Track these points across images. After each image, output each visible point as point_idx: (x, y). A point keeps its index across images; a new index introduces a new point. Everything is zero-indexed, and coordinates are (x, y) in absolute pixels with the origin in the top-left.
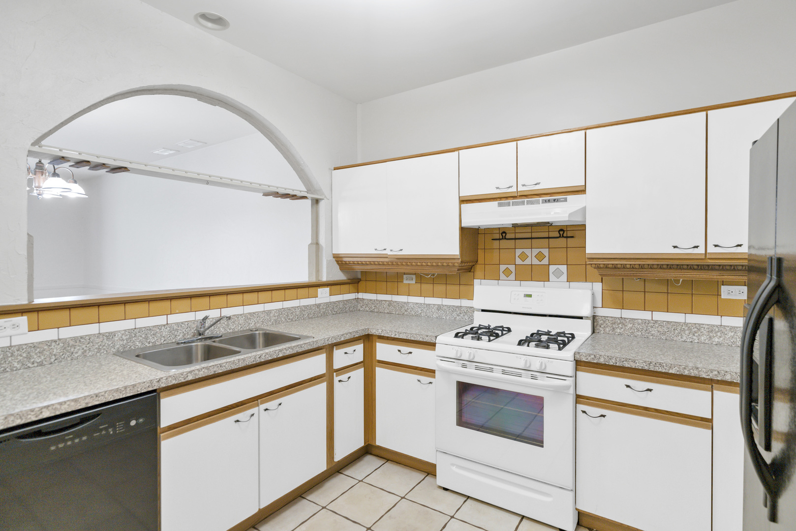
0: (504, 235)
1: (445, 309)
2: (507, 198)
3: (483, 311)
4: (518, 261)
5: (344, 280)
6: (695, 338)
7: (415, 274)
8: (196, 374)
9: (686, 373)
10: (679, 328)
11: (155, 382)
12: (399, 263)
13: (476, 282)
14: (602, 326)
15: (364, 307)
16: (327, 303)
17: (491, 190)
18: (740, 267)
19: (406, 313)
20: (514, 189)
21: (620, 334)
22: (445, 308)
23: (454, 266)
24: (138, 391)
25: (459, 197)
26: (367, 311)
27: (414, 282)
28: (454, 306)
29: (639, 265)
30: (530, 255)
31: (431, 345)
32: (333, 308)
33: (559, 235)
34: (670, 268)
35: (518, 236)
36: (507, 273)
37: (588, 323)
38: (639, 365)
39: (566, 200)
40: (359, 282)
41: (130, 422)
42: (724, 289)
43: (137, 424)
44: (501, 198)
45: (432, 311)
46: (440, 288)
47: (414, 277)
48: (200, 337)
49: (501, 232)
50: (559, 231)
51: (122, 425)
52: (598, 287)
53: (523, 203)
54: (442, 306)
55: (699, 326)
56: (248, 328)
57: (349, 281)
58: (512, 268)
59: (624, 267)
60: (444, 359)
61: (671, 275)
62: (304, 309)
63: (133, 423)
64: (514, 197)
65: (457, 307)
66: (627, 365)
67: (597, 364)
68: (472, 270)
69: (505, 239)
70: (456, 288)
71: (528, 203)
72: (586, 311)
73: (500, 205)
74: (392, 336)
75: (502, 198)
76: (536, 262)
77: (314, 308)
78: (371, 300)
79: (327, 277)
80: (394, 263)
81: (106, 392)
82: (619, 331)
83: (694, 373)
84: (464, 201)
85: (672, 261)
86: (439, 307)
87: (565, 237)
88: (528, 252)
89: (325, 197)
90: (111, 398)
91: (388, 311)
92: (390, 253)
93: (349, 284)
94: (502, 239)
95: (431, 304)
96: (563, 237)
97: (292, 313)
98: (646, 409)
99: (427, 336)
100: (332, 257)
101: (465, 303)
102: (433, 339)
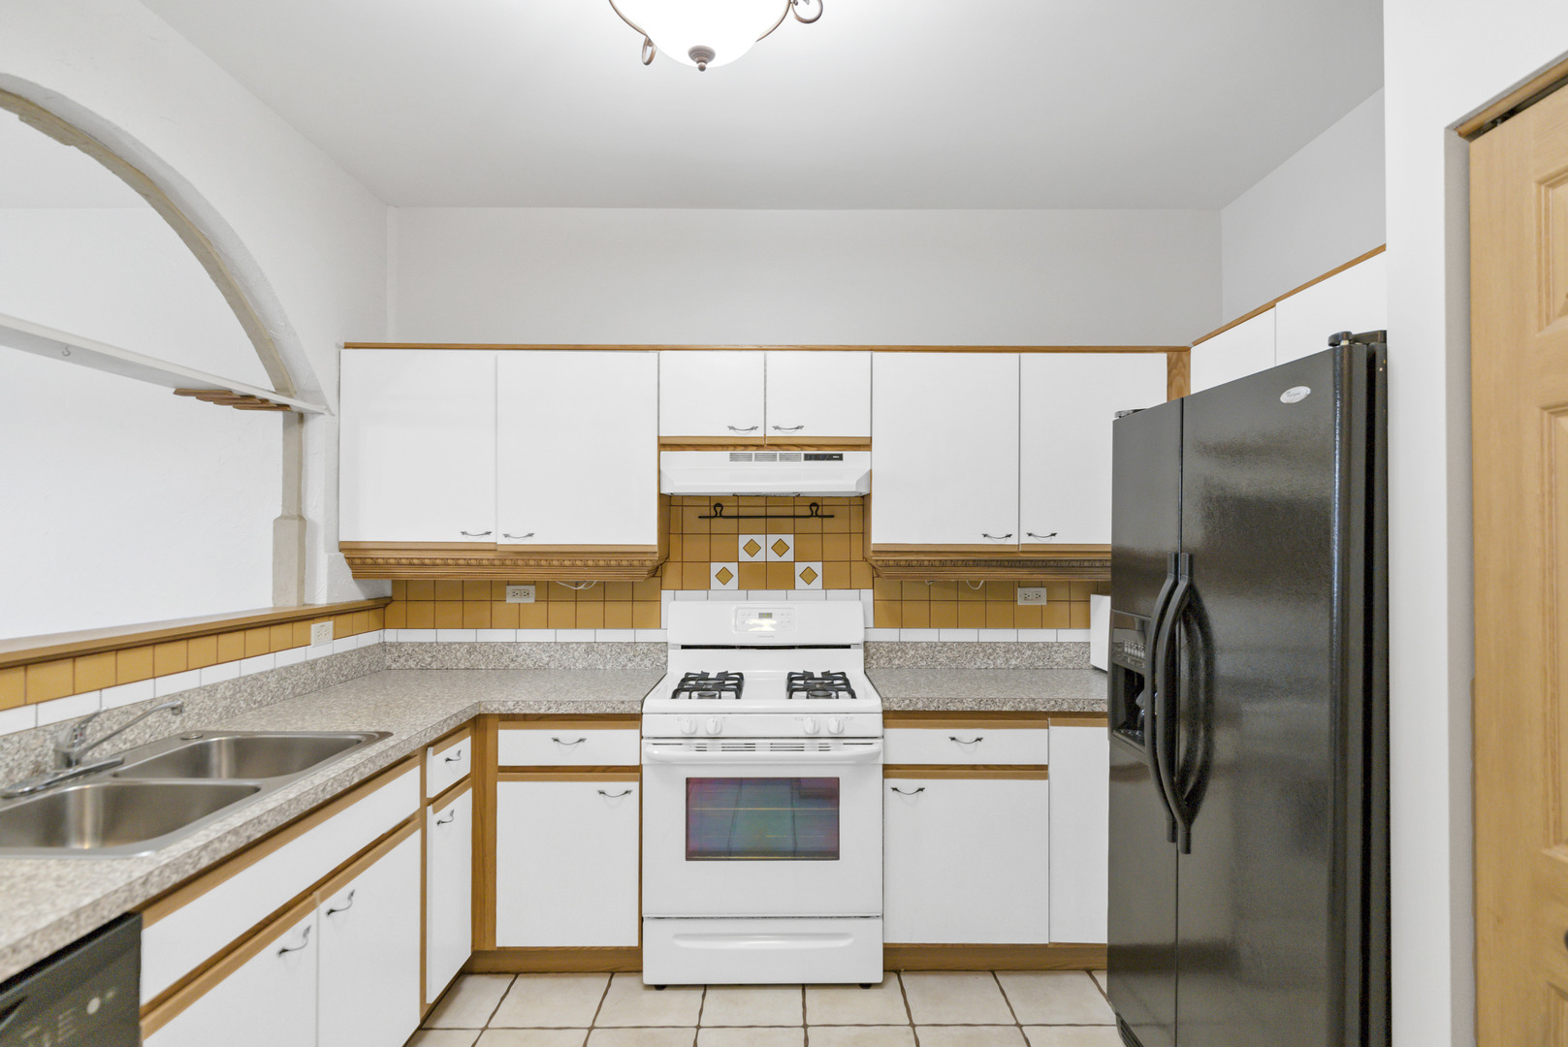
0: (718, 509)
1: (603, 651)
2: (746, 446)
3: (684, 647)
4: (744, 556)
5: (361, 602)
6: (990, 662)
7: (534, 583)
8: (215, 851)
9: (1022, 708)
10: (972, 650)
11: (137, 887)
12: (520, 562)
13: (666, 595)
14: (875, 657)
15: (402, 660)
16: (328, 658)
17: (718, 430)
18: (1040, 563)
19: (512, 665)
20: (759, 433)
21: (899, 667)
22: (604, 647)
23: (643, 566)
24: (103, 918)
25: (659, 437)
26: (411, 669)
27: (531, 600)
28: (621, 643)
29: (940, 561)
30: (764, 546)
31: (634, 719)
32: (340, 669)
33: (809, 513)
34: (977, 565)
35: (743, 512)
36: (725, 576)
37: (859, 653)
38: (967, 706)
39: (840, 457)
40: (386, 605)
41: (87, 1004)
42: (1020, 591)
43: (102, 1006)
44: (735, 446)
45: (573, 657)
46: (593, 609)
47: (532, 589)
48: (71, 771)
49: (713, 504)
50: (811, 505)
51: (71, 1018)
52: (868, 595)
53: (773, 458)
54: (596, 645)
55: (994, 645)
56: (166, 734)
57: (371, 604)
58: (733, 567)
59: (920, 564)
60: (659, 740)
61: (967, 575)
62: (284, 674)
63: (94, 1006)
64: (759, 447)
65: (628, 644)
66: (952, 708)
67: (913, 712)
68: (659, 574)
69: (721, 516)
70: (626, 607)
71: (783, 458)
72: (856, 636)
73: (733, 458)
74: (542, 711)
75: (737, 446)
76: (773, 557)
77: (304, 671)
78: (421, 644)
79: (329, 596)
80: (508, 562)
81: (34, 934)
82: (897, 662)
83: (1030, 707)
84: (666, 445)
85: (981, 555)
86: (590, 648)
87: (820, 516)
88: (759, 539)
89: (328, 409)
90: (46, 949)
91: (468, 665)
92: (502, 541)
93: (369, 610)
94: (716, 516)
95: (572, 643)
96: (817, 516)
97: (261, 687)
98: (974, 767)
99: (623, 702)
100: (337, 549)
101: (645, 635)
102: (635, 707)
